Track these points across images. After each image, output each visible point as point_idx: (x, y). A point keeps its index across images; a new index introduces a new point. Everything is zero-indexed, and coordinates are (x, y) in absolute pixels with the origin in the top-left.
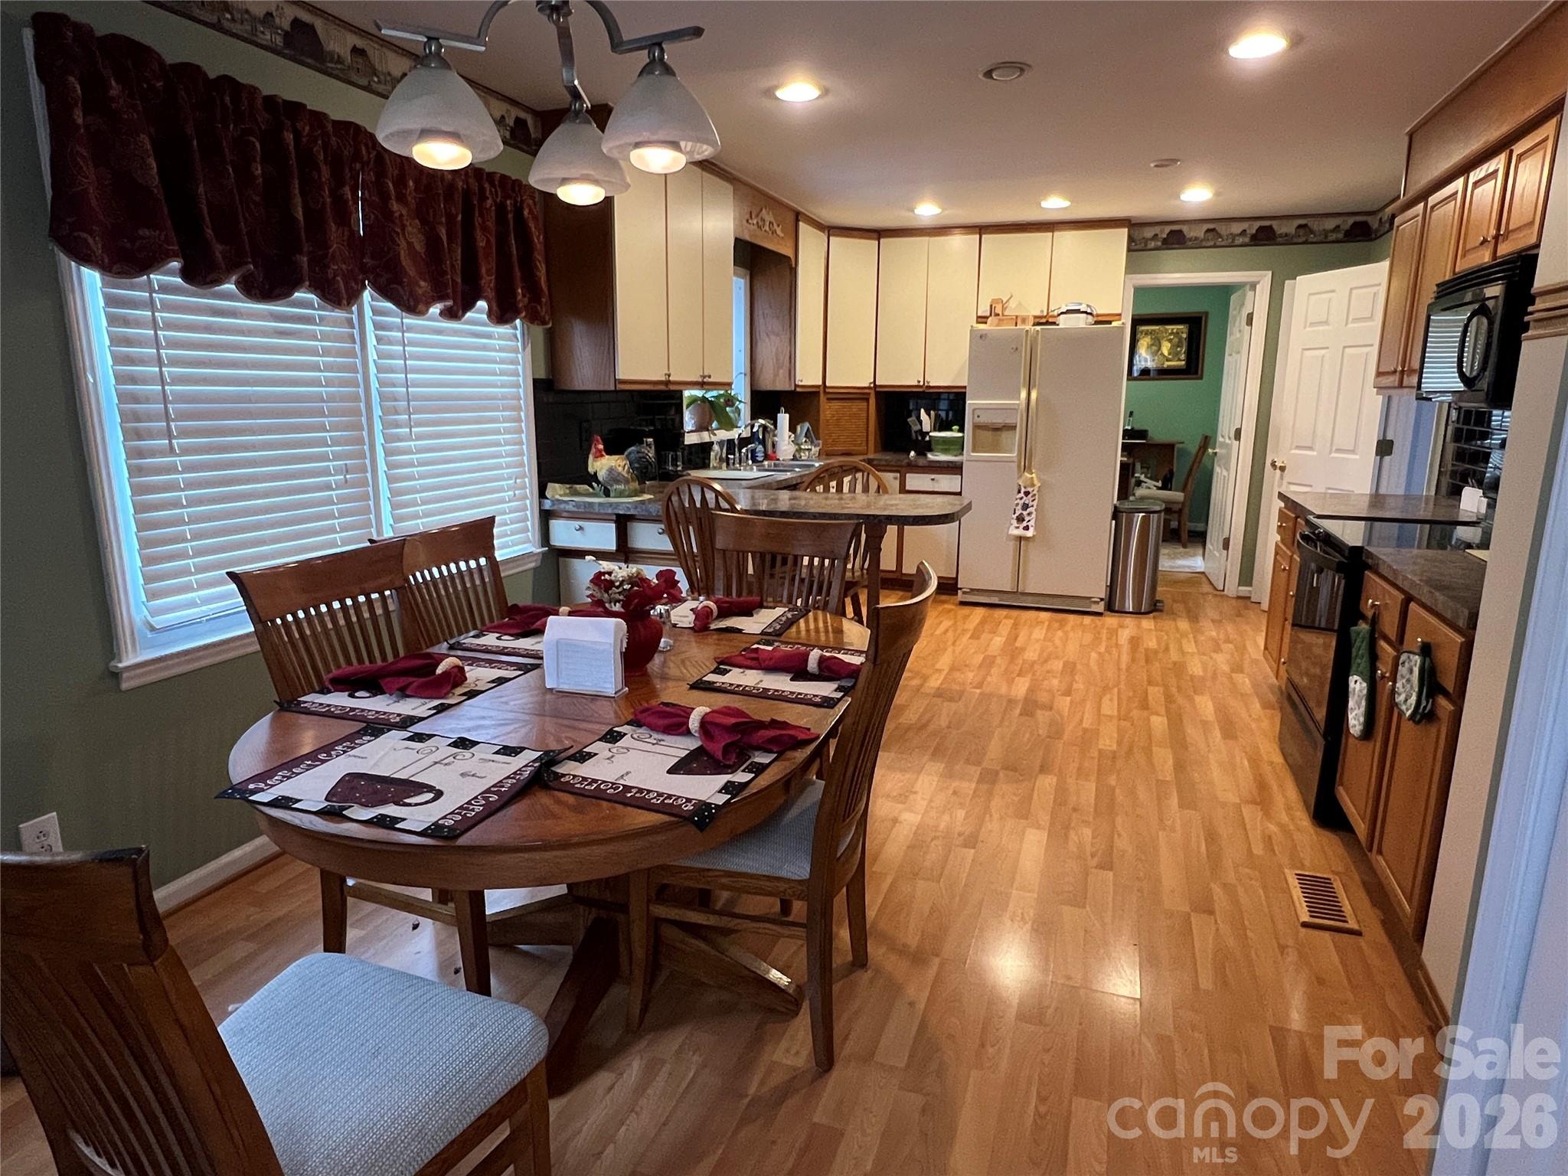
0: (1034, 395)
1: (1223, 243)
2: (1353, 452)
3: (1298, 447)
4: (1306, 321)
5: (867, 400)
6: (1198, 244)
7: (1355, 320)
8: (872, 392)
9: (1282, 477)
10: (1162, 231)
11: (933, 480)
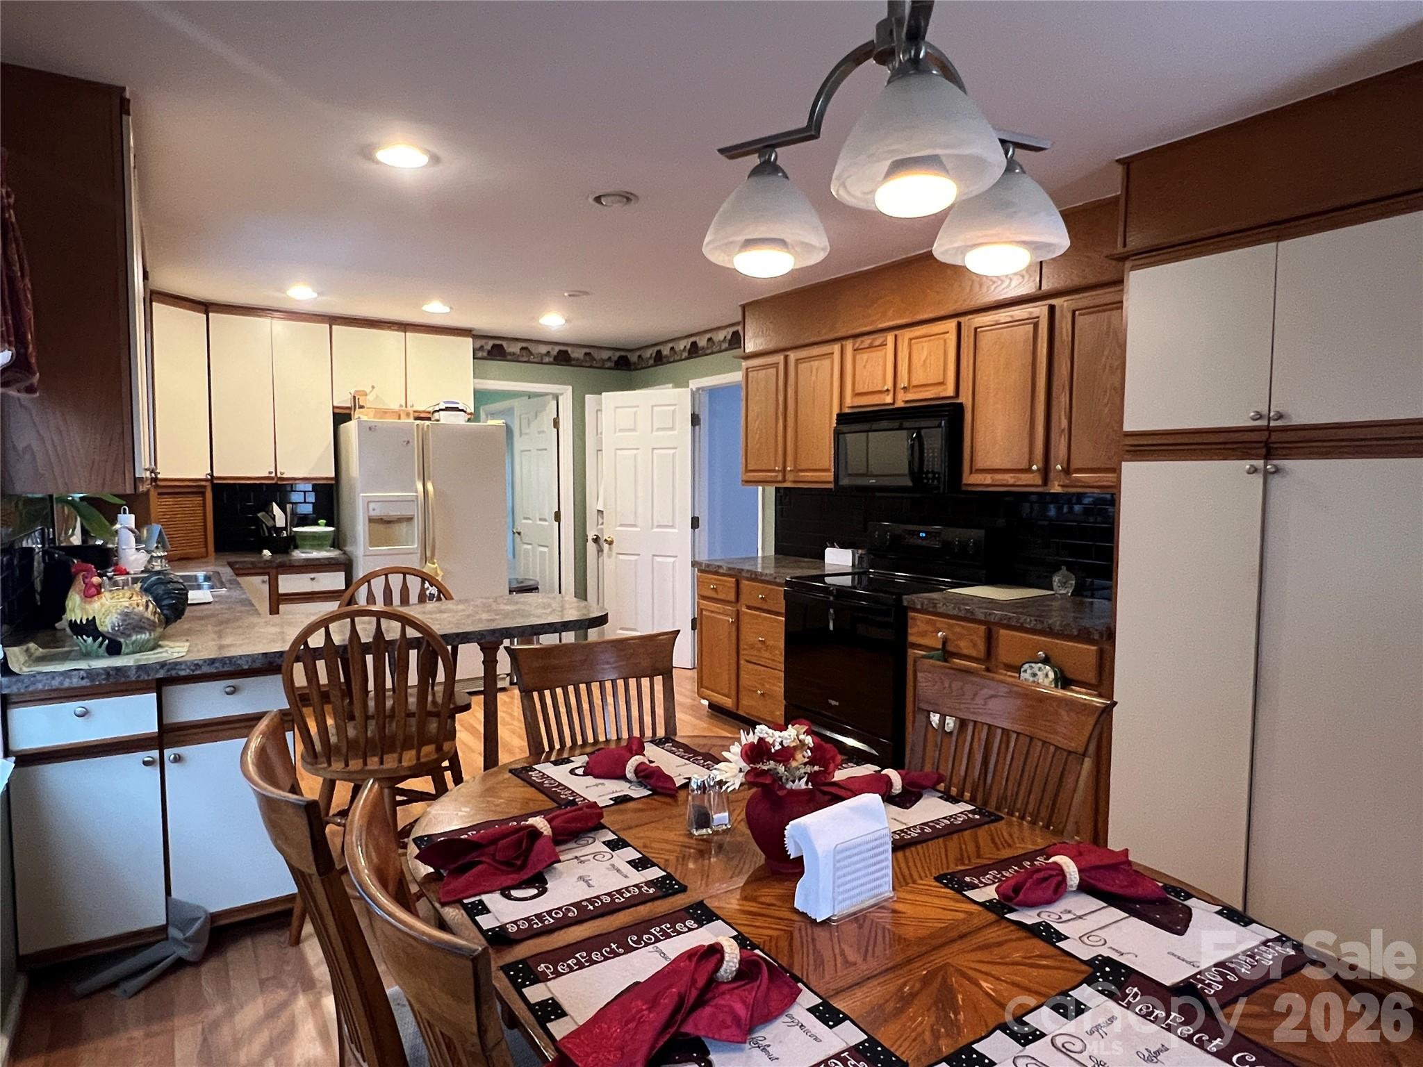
0: (430, 487)
1: (534, 360)
2: (672, 527)
3: (621, 525)
4: (615, 429)
5: (203, 494)
6: (515, 358)
7: (658, 429)
8: (208, 484)
9: (610, 549)
10: (486, 343)
11: (313, 579)
